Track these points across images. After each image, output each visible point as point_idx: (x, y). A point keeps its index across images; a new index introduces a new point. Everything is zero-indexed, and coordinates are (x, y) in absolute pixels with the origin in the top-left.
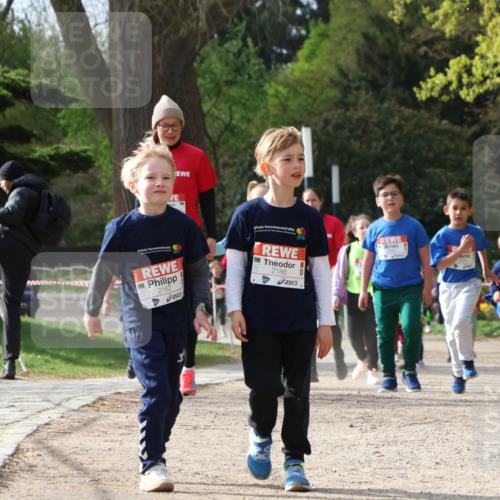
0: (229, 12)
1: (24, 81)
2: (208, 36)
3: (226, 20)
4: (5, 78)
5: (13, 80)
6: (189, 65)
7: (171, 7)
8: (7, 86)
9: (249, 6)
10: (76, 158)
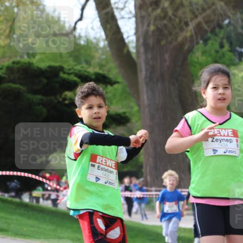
0: (208, 27)
1: (86, 71)
2: (195, 42)
3: (206, 31)
4: (75, 70)
5: (80, 71)
6: (185, 59)
7: (173, 25)
8: (76, 75)
9: (221, 22)
10: (118, 117)
